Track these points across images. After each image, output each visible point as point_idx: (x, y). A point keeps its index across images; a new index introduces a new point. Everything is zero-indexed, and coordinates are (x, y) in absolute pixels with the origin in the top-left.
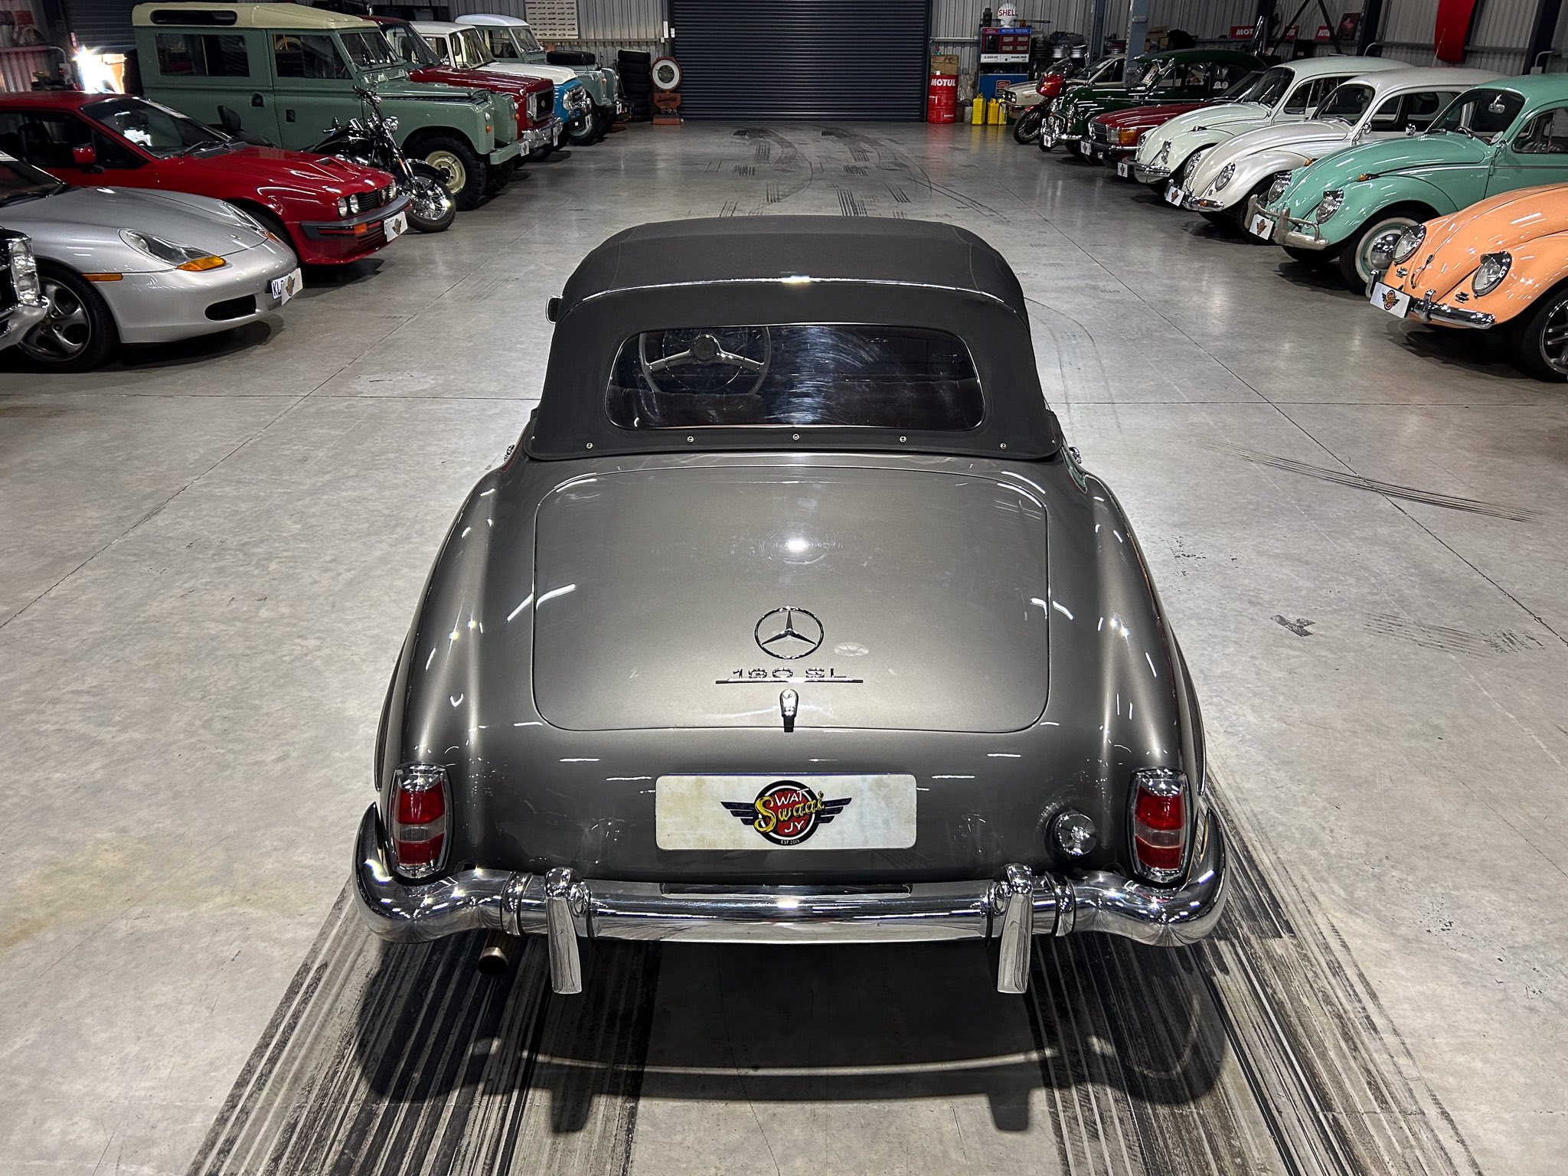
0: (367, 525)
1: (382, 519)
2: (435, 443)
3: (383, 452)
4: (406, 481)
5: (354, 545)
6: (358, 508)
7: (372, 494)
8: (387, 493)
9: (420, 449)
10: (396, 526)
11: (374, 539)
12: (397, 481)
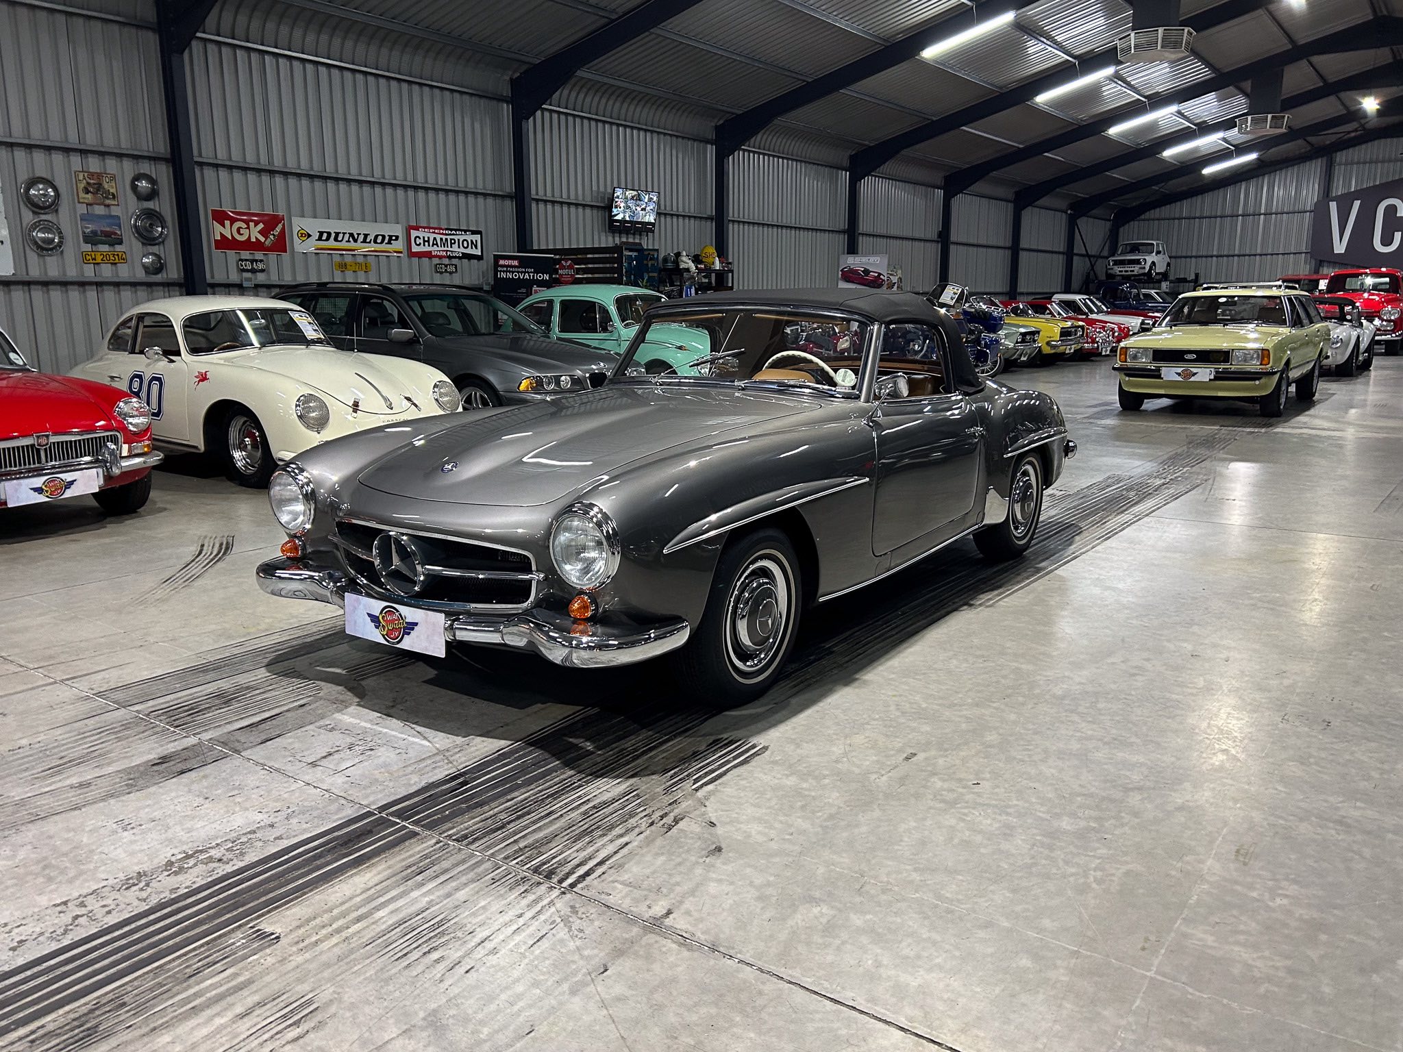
0: (1100, 706)
1: (1081, 709)
2: (978, 838)
3: (1082, 835)
4: (1043, 761)
5: (1113, 686)
6: (1114, 731)
7: (1097, 749)
8: (1075, 746)
9: (1011, 828)
10: (1063, 698)
11: (1090, 688)
12: (1060, 763)
